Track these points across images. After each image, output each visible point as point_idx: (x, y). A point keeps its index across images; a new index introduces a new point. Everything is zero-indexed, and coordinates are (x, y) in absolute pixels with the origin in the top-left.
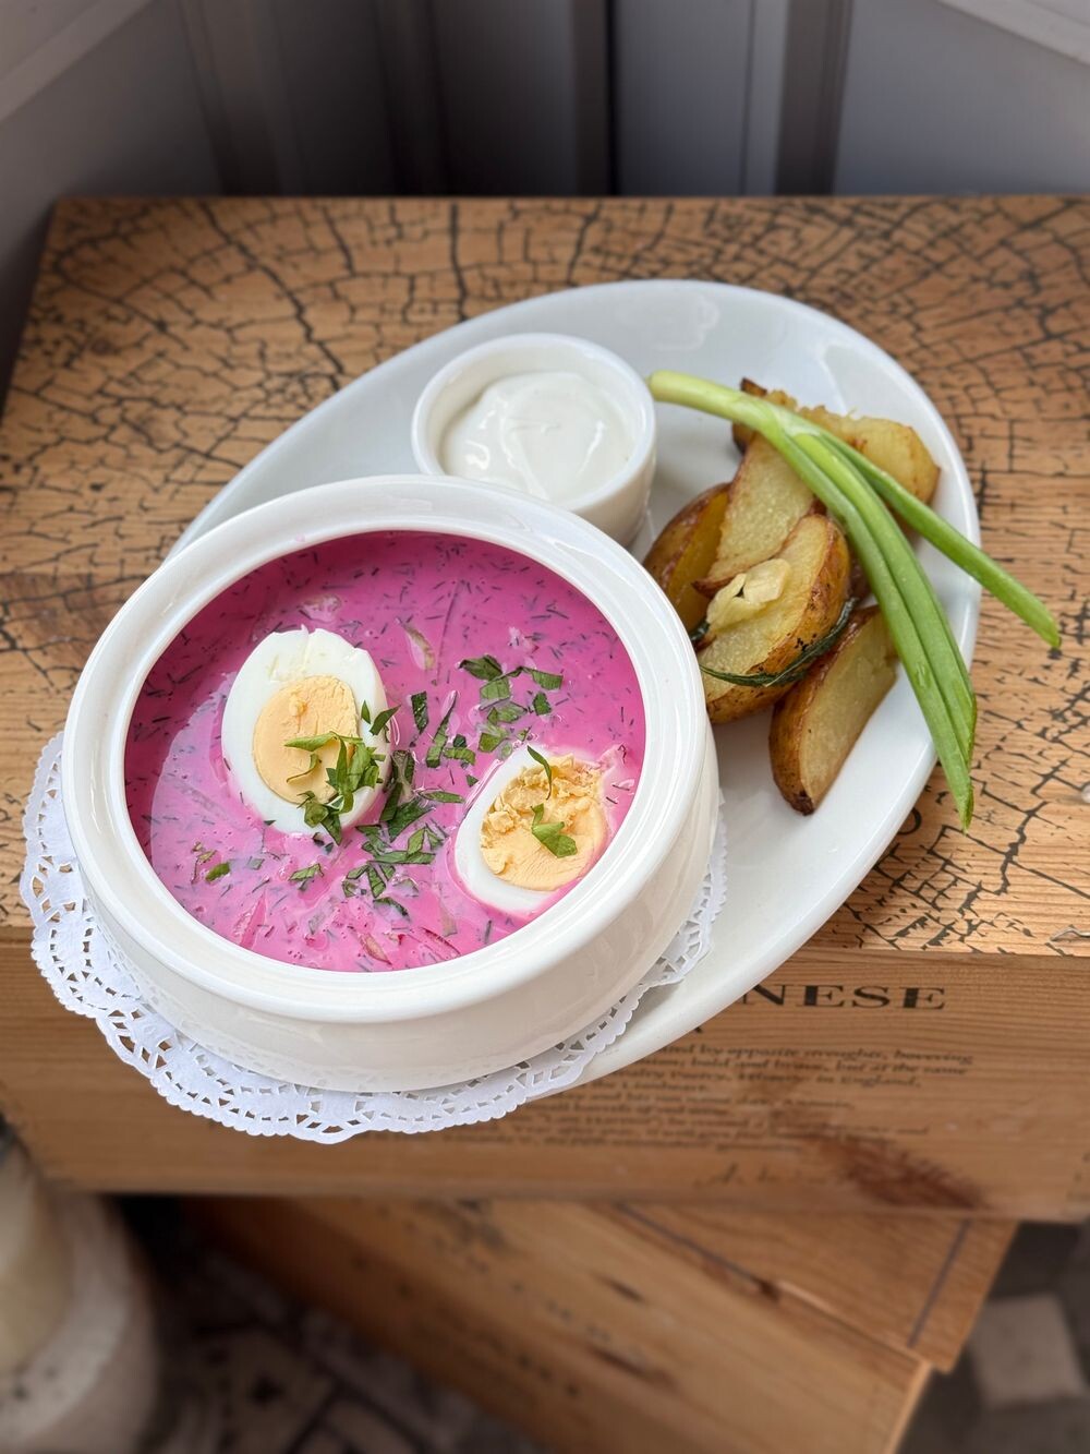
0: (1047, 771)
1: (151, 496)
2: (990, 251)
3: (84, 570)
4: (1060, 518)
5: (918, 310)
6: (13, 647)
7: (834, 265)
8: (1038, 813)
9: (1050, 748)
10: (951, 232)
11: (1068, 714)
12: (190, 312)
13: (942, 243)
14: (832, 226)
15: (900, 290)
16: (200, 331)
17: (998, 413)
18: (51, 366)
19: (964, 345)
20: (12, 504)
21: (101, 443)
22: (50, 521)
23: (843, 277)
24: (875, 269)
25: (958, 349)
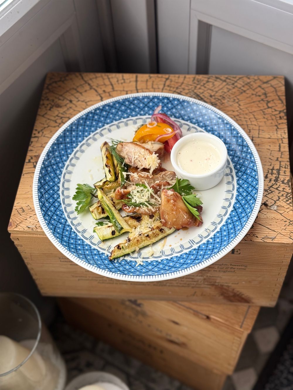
0: (263, 202)
2: (256, 88)
4: (269, 148)
5: (239, 101)
7: (222, 91)
8: (261, 211)
9: (264, 198)
10: (248, 84)
11: (268, 190)
12: (77, 98)
13: (246, 86)
14: (221, 82)
15: (236, 96)
16: (80, 102)
17: (256, 124)
18: (46, 110)
19: (249, 109)
20: (38, 140)
21: (57, 127)
23: (223, 93)
24: (230, 92)
25: (248, 110)
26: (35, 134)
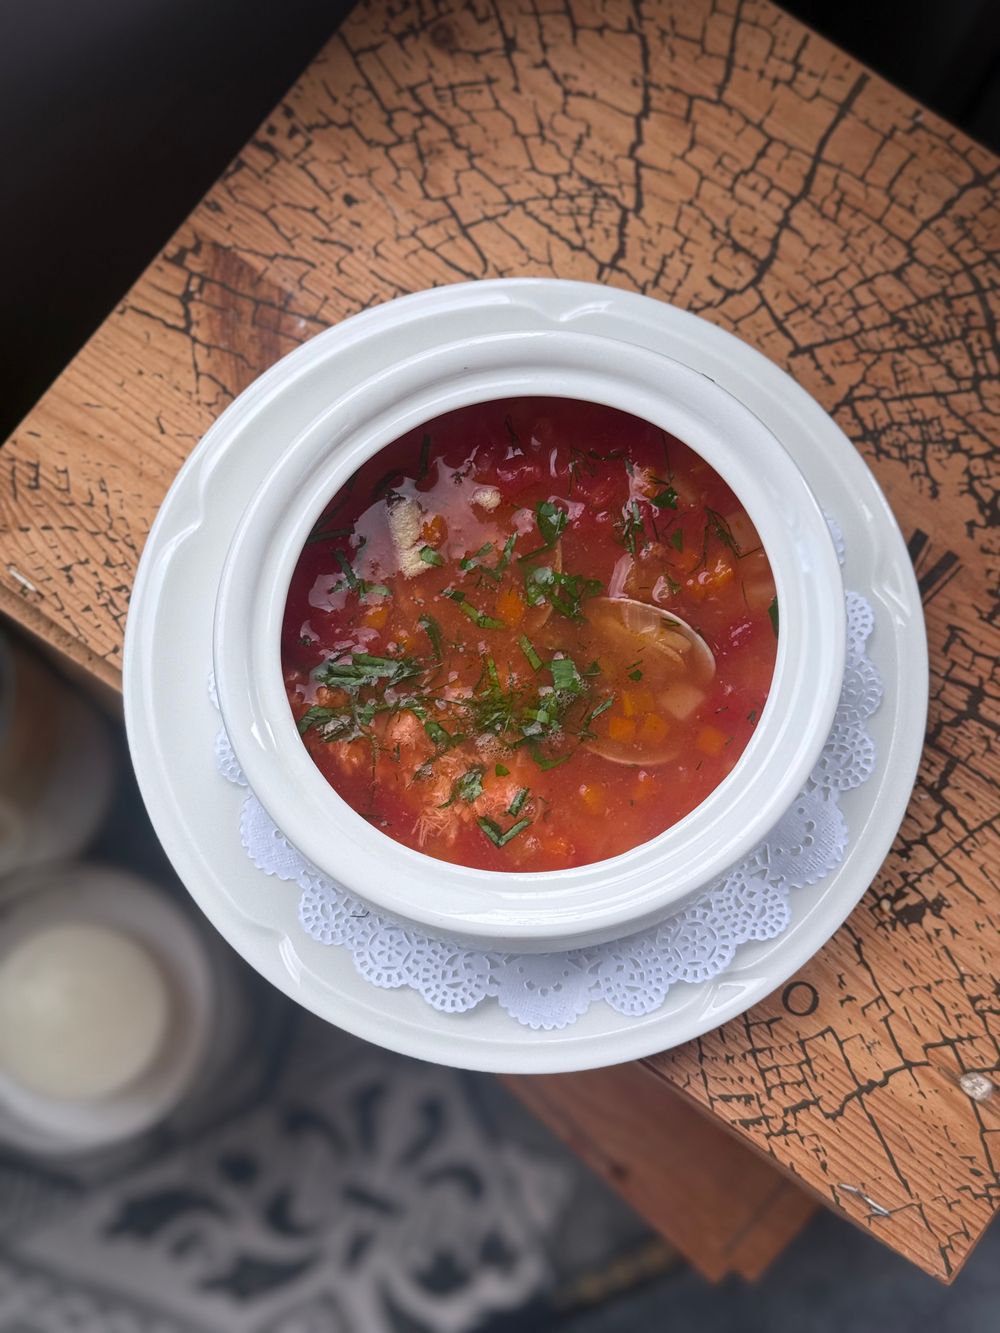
0: (952, 1036)
1: (390, 243)
3: (288, 287)
6: (186, 331)
8: (914, 1070)
9: (970, 1018)
12: (545, 47)
16: (543, 75)
18: (386, 30)
20: (267, 171)
21: (380, 150)
22: (288, 211)
26: (272, 130)
